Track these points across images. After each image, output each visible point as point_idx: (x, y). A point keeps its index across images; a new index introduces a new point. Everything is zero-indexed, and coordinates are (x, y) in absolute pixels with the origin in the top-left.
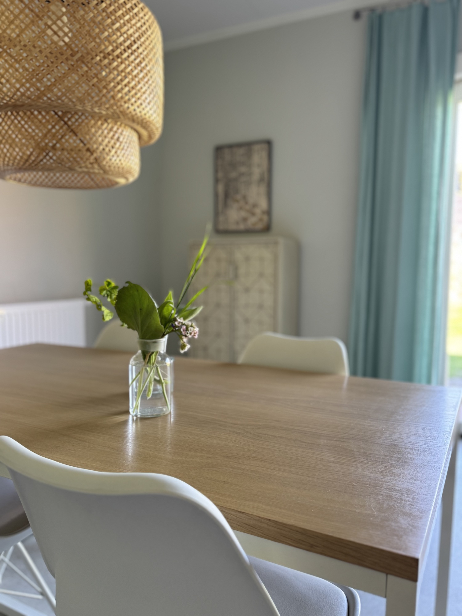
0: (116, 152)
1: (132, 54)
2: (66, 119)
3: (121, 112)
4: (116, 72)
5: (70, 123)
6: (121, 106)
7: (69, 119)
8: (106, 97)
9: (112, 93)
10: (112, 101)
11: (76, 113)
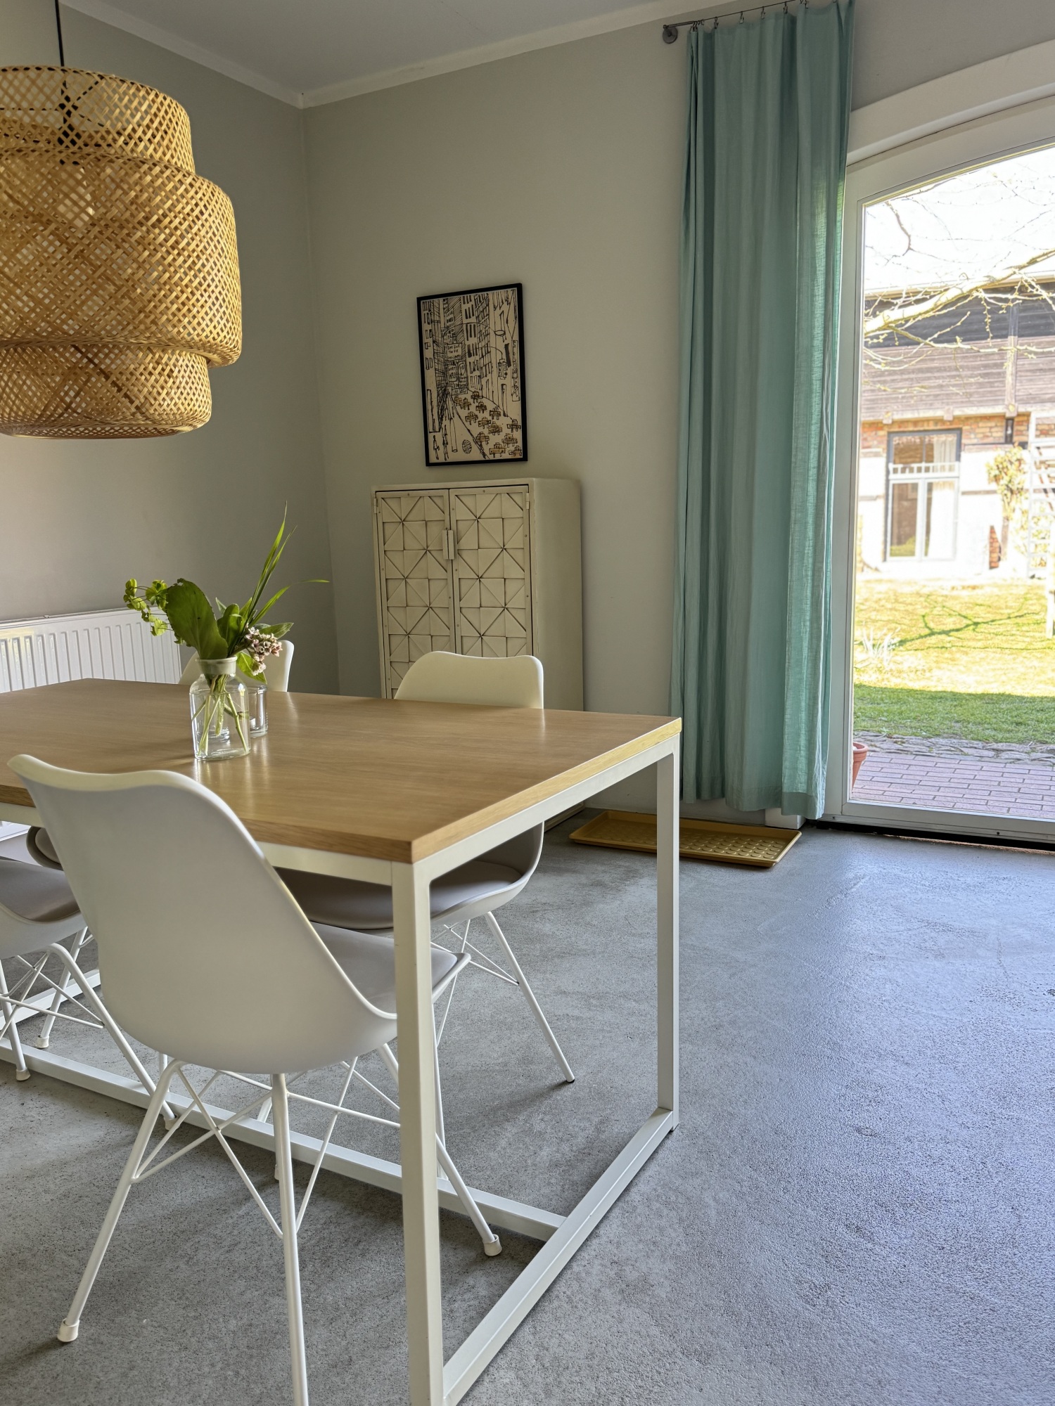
0: (168, 394)
1: (179, 254)
2: (90, 356)
3: (169, 340)
4: (156, 287)
5: (96, 361)
6: (168, 332)
7: (96, 355)
8: (145, 324)
9: (152, 317)
10: (154, 328)
11: (105, 346)
